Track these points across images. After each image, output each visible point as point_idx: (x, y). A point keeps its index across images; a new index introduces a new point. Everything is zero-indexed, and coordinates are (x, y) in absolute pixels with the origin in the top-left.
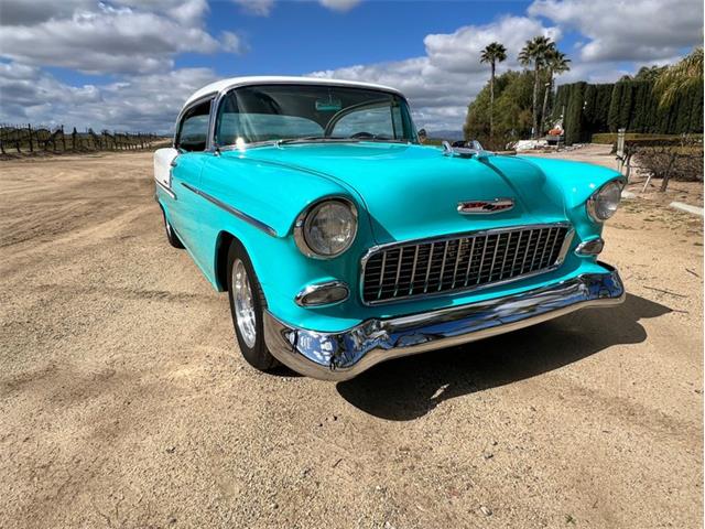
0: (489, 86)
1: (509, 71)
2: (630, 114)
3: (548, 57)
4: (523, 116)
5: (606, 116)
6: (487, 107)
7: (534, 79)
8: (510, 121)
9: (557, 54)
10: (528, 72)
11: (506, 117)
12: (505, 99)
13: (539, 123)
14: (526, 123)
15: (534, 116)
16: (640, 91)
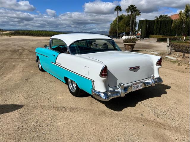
0: (116, 19)
1: (122, 14)
2: (160, 29)
3: (135, 11)
4: (127, 28)
5: (153, 30)
6: (116, 25)
7: (130, 17)
8: (123, 30)
9: (137, 10)
10: (129, 15)
11: (122, 29)
12: (121, 23)
13: (132, 31)
14: (128, 31)
15: (131, 29)
16: (162, 23)
